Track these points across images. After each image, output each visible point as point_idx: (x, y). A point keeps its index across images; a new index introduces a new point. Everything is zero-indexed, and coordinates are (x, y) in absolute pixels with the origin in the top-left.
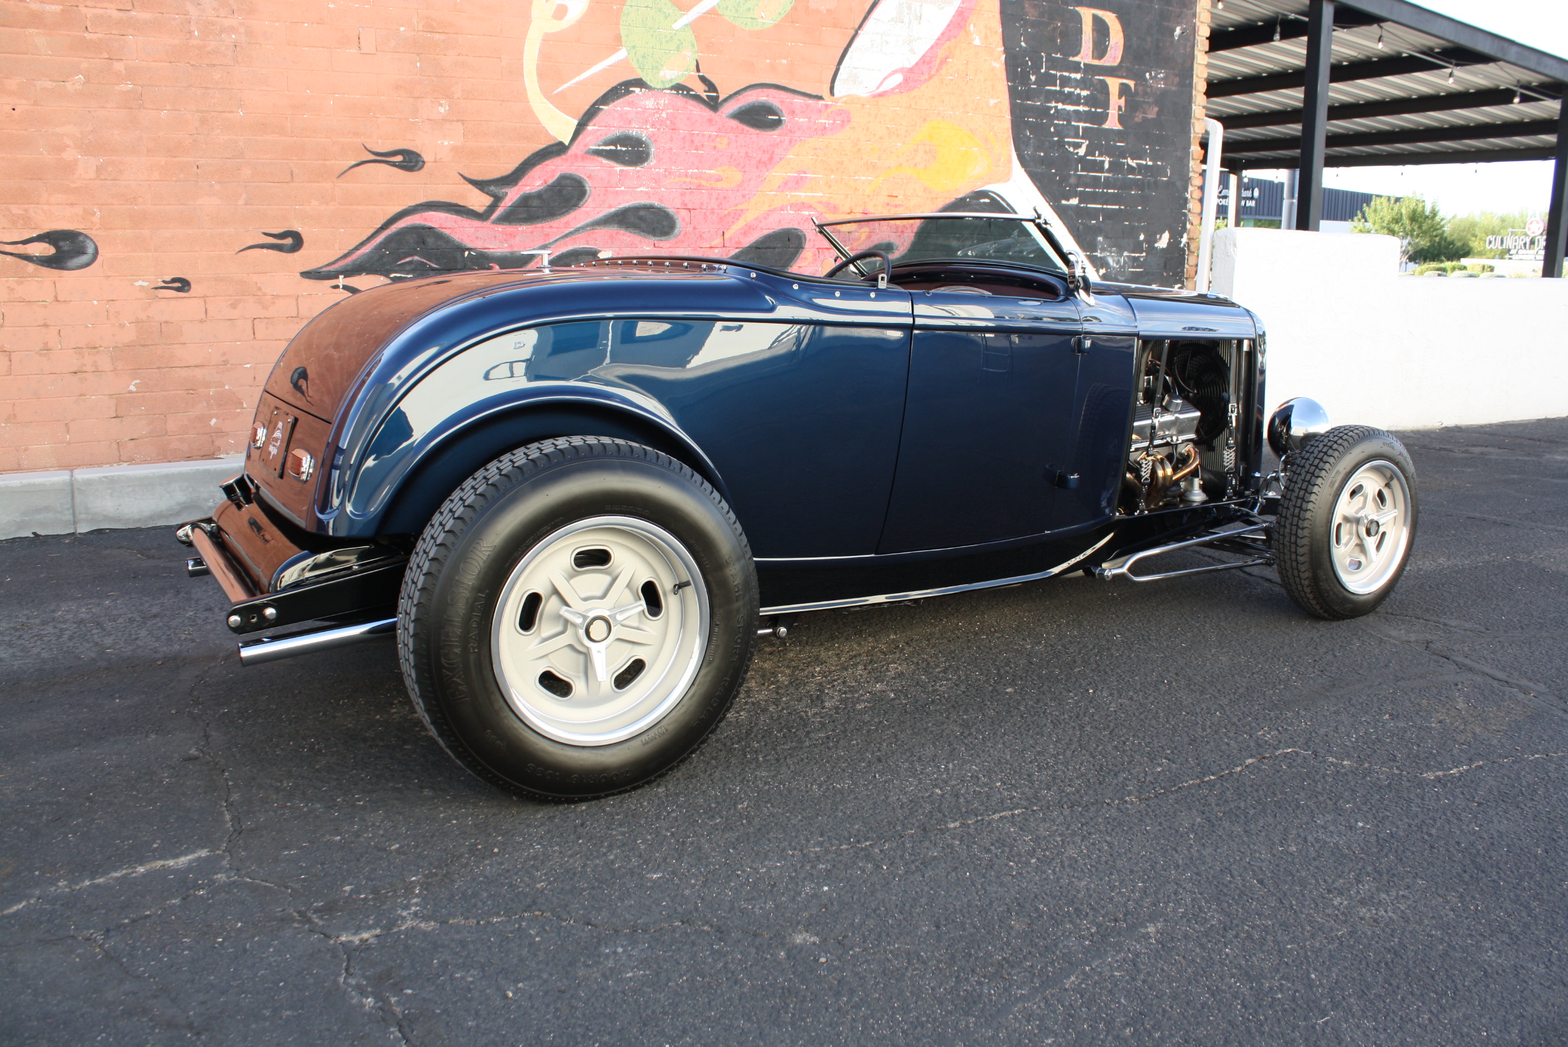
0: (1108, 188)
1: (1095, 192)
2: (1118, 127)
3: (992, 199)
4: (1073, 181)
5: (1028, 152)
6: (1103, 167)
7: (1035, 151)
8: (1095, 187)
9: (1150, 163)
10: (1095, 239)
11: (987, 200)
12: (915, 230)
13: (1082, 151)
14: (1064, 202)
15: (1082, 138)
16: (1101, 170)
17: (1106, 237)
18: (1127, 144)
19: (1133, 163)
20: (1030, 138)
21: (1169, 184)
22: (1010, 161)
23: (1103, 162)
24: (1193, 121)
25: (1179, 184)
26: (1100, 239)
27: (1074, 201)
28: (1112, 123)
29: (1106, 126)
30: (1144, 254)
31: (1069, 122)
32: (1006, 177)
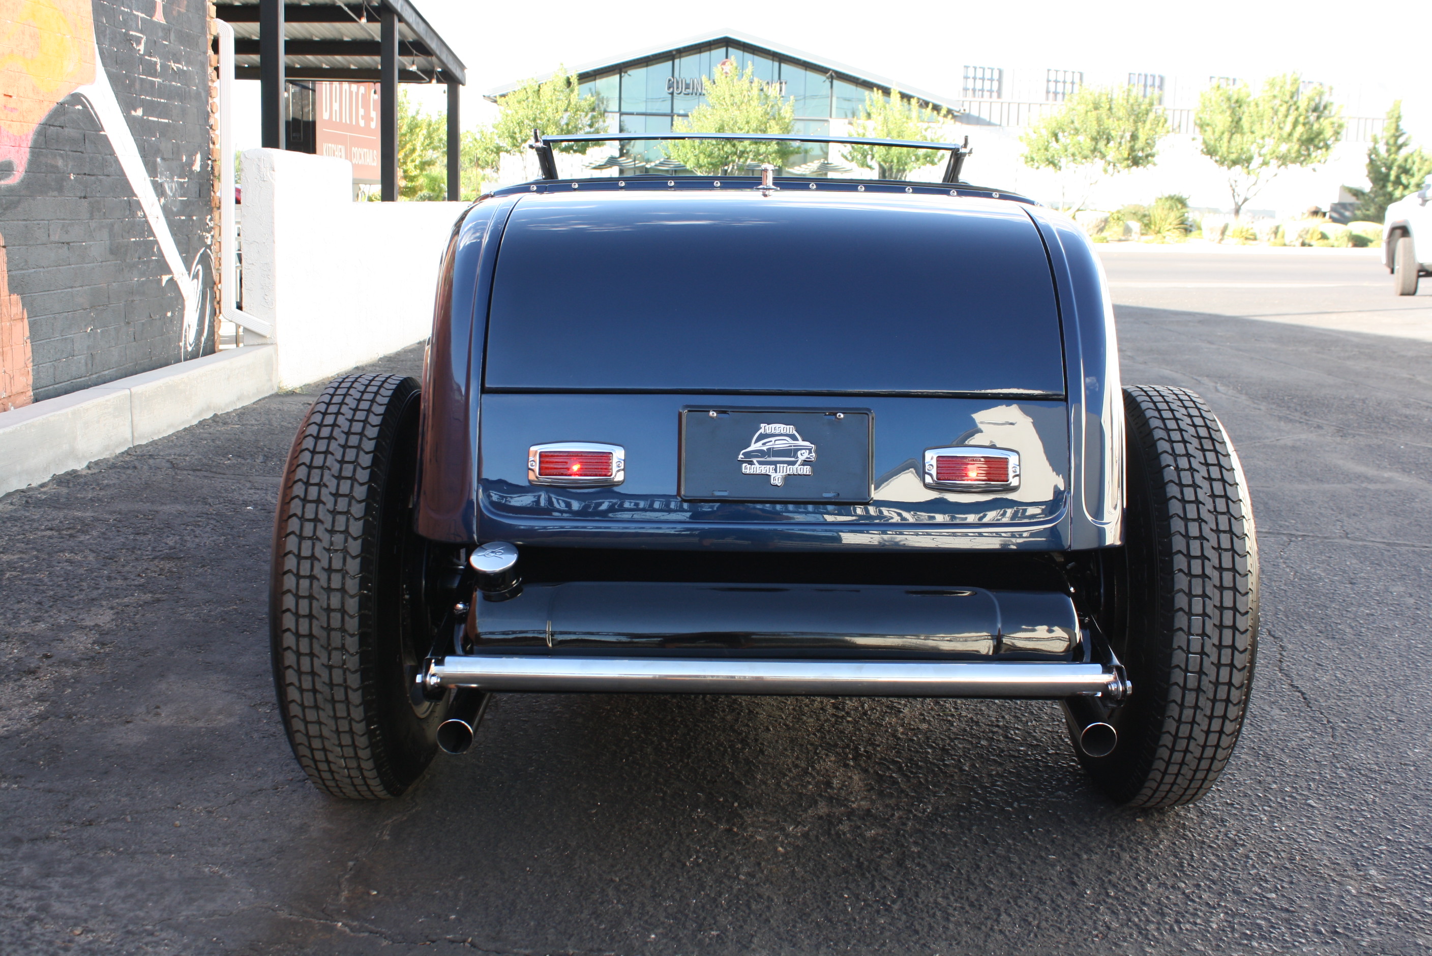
0: (161, 98)
1: (152, 101)
2: (163, 22)
3: (84, 106)
4: (137, 86)
5: (106, 46)
6: (156, 70)
7: (110, 45)
8: (152, 95)
9: (185, 68)
10: (156, 161)
11: (80, 107)
12: (30, 144)
13: (141, 48)
14: (133, 113)
15: (141, 32)
16: (155, 74)
17: (163, 159)
18: (170, 42)
19: (175, 66)
20: (106, 27)
21: (198, 94)
22: (94, 58)
23: (156, 63)
24: (208, 19)
25: (203, 94)
26: (159, 160)
27: (139, 112)
28: (159, 17)
29: (155, 19)
30: (186, 180)
31: (131, 10)
32: (91, 80)
